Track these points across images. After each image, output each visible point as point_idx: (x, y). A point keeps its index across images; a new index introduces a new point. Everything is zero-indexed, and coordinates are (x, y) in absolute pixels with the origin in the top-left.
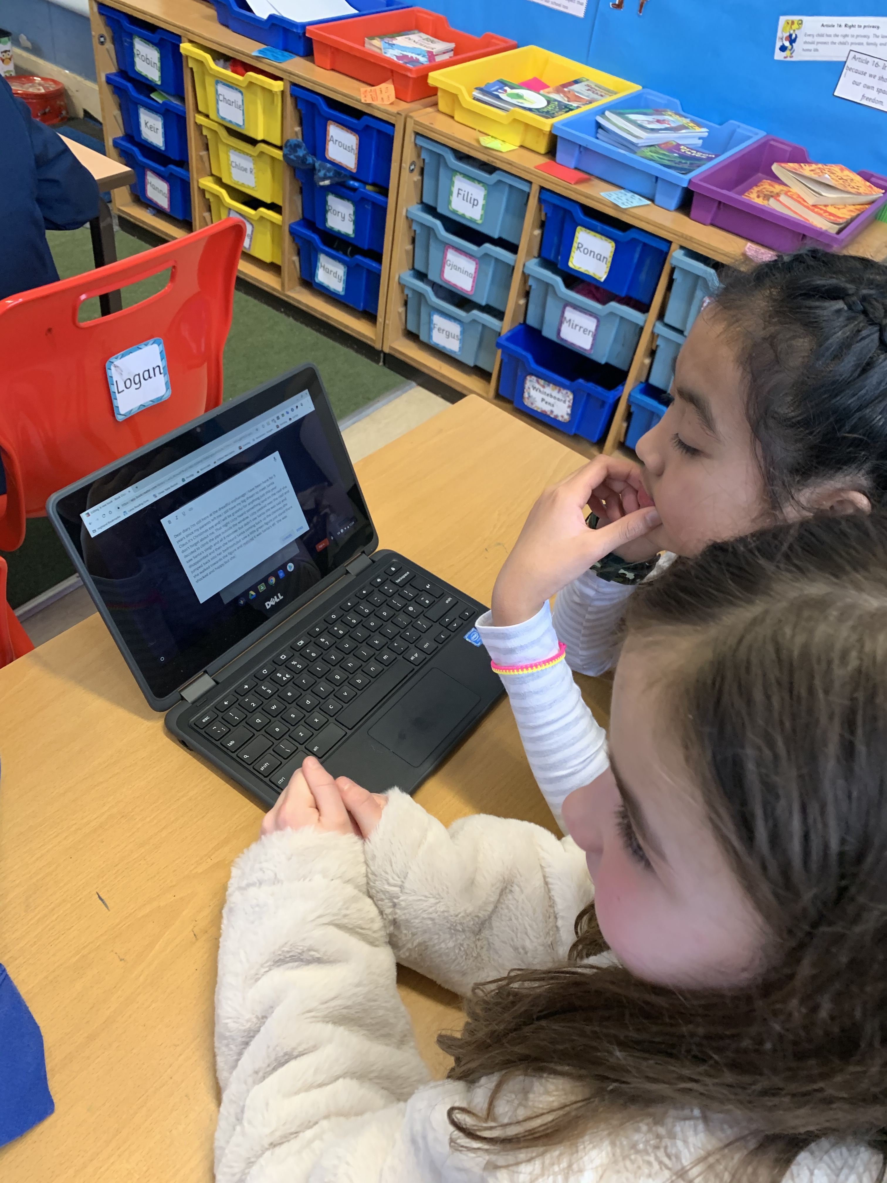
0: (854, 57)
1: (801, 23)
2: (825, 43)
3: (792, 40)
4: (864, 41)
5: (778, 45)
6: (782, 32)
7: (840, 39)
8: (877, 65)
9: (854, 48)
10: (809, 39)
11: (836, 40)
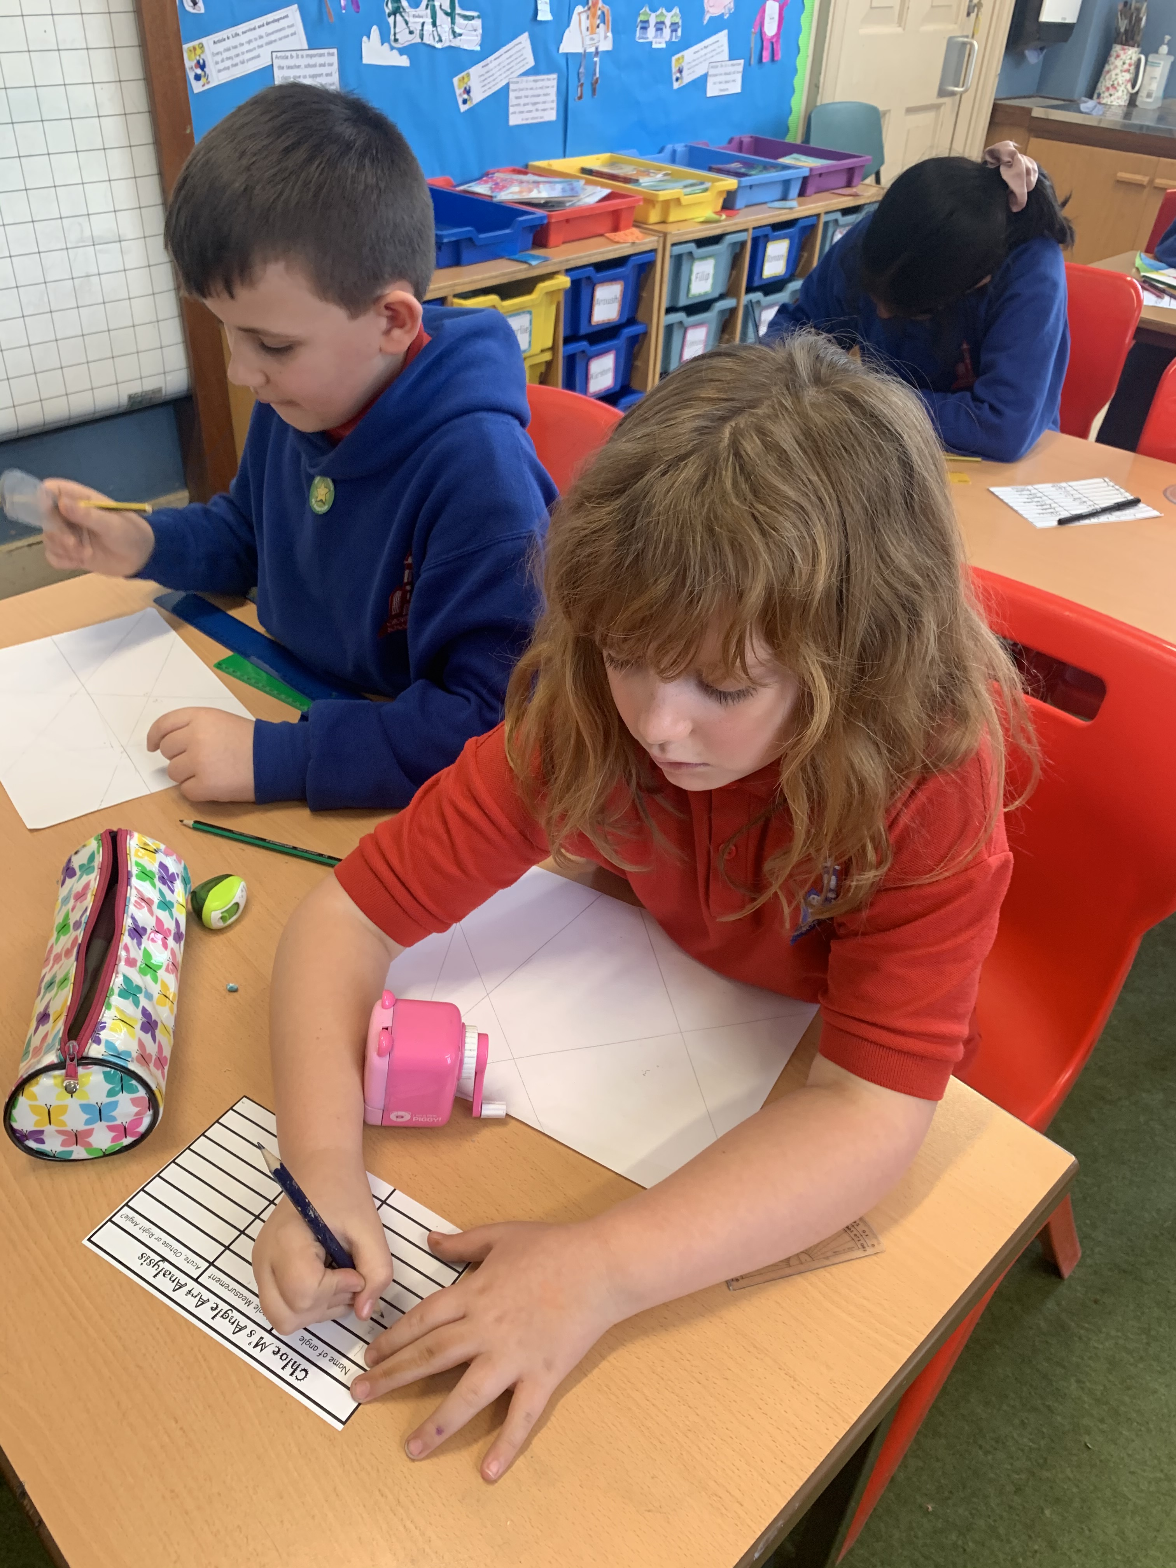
0: (712, 67)
1: (683, 57)
2: (697, 65)
3: (680, 71)
4: (714, 53)
5: (674, 78)
6: (674, 69)
7: (704, 58)
8: (722, 66)
9: (712, 60)
10: (689, 66)
11: (702, 59)
